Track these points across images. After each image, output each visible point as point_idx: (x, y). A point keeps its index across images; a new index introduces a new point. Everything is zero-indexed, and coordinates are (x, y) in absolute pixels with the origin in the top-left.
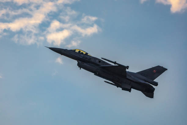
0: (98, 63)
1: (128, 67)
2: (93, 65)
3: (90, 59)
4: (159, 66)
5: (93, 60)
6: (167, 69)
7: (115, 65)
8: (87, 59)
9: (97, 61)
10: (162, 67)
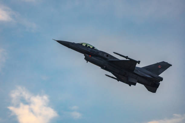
0: (106, 57)
1: (139, 62)
2: (100, 59)
3: (98, 53)
4: (163, 62)
5: (100, 54)
6: (171, 65)
7: (126, 59)
8: (95, 53)
9: (105, 55)
10: (167, 63)
